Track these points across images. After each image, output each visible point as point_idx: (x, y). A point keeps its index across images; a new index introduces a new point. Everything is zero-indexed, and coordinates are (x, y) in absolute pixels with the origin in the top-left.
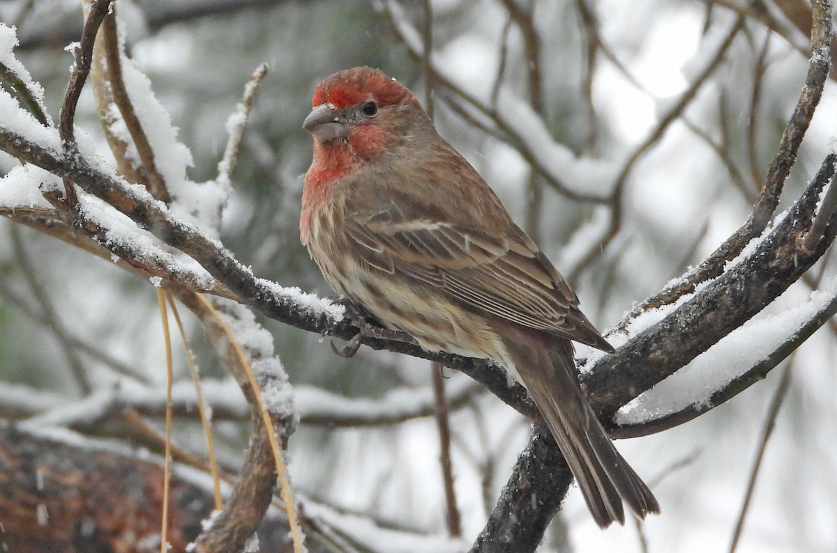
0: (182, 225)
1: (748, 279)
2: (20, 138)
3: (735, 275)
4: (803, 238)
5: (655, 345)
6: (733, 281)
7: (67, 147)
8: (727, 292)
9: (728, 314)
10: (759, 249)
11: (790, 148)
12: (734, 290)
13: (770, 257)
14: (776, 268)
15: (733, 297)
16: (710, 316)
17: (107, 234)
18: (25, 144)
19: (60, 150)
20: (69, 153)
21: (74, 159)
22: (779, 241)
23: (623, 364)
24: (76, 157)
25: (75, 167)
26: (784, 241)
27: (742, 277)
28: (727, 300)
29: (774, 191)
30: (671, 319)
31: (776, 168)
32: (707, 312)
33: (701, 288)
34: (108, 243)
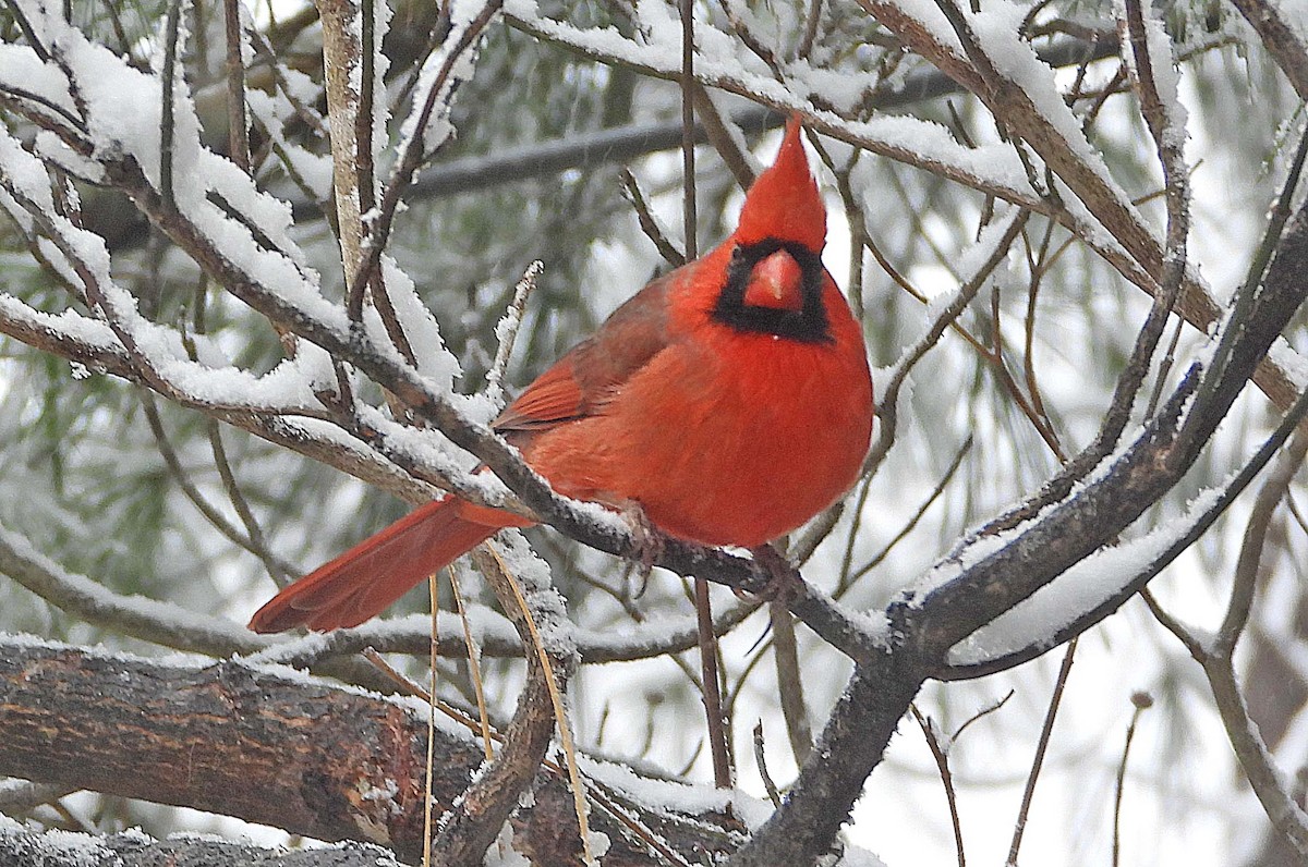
0: (476, 426)
1: (1100, 503)
2: (302, 314)
3: (1086, 499)
4: (1162, 456)
5: (993, 577)
6: (1083, 505)
7: (353, 328)
8: (1076, 517)
9: (1077, 542)
10: (1113, 468)
11: (1143, 358)
12: (1084, 515)
13: (1124, 478)
14: (1131, 491)
15: (1083, 522)
16: (1056, 544)
17: (385, 439)
18: (307, 321)
19: (347, 332)
20: (356, 336)
21: (360, 343)
22: (1135, 460)
23: (957, 598)
24: (363, 341)
25: (361, 352)
26: (1141, 460)
27: (1094, 500)
28: (1077, 526)
29: (1125, 406)
30: (1012, 547)
31: (1128, 381)
32: (1054, 538)
33: (1046, 511)
34: (386, 450)
